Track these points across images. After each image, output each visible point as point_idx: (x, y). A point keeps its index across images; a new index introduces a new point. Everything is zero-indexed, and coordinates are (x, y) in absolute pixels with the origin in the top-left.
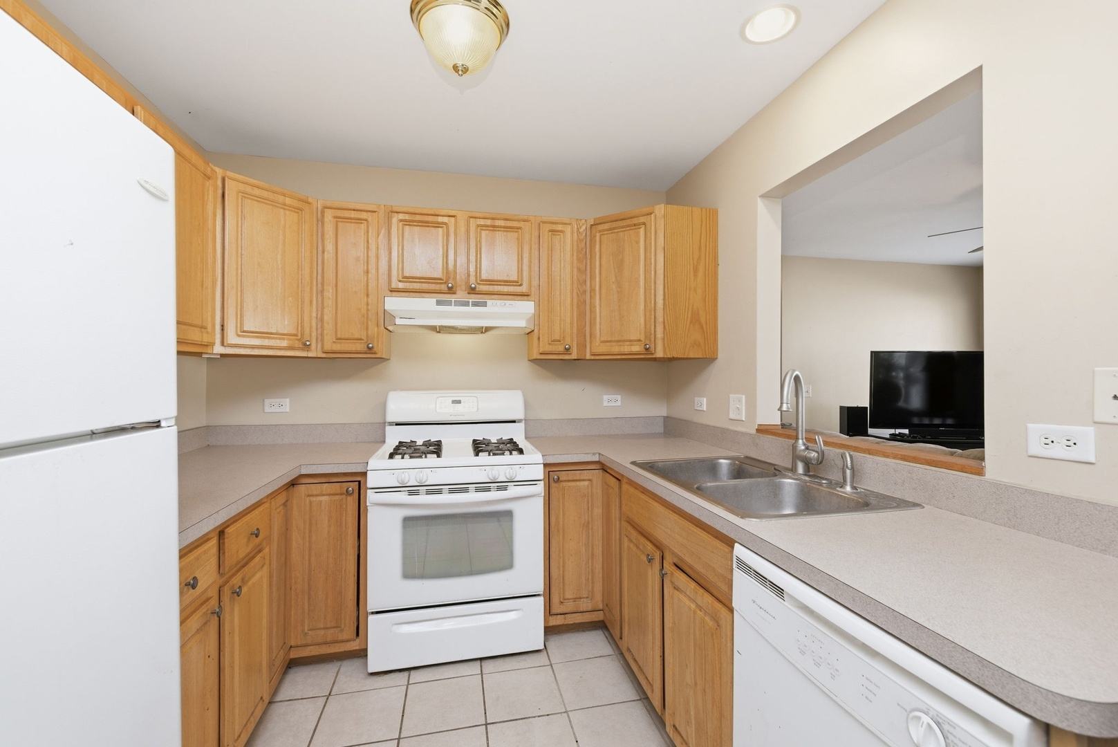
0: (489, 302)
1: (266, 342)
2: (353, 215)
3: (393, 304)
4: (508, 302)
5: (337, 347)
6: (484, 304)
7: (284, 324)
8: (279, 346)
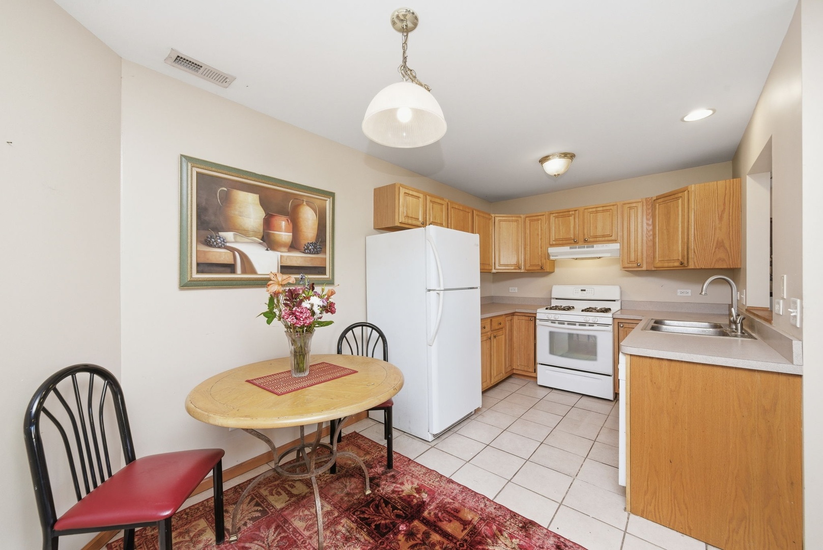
0: (595, 246)
1: (507, 268)
2: (536, 218)
3: (551, 250)
4: (605, 245)
5: (531, 268)
6: (593, 247)
7: (513, 261)
8: (511, 269)
